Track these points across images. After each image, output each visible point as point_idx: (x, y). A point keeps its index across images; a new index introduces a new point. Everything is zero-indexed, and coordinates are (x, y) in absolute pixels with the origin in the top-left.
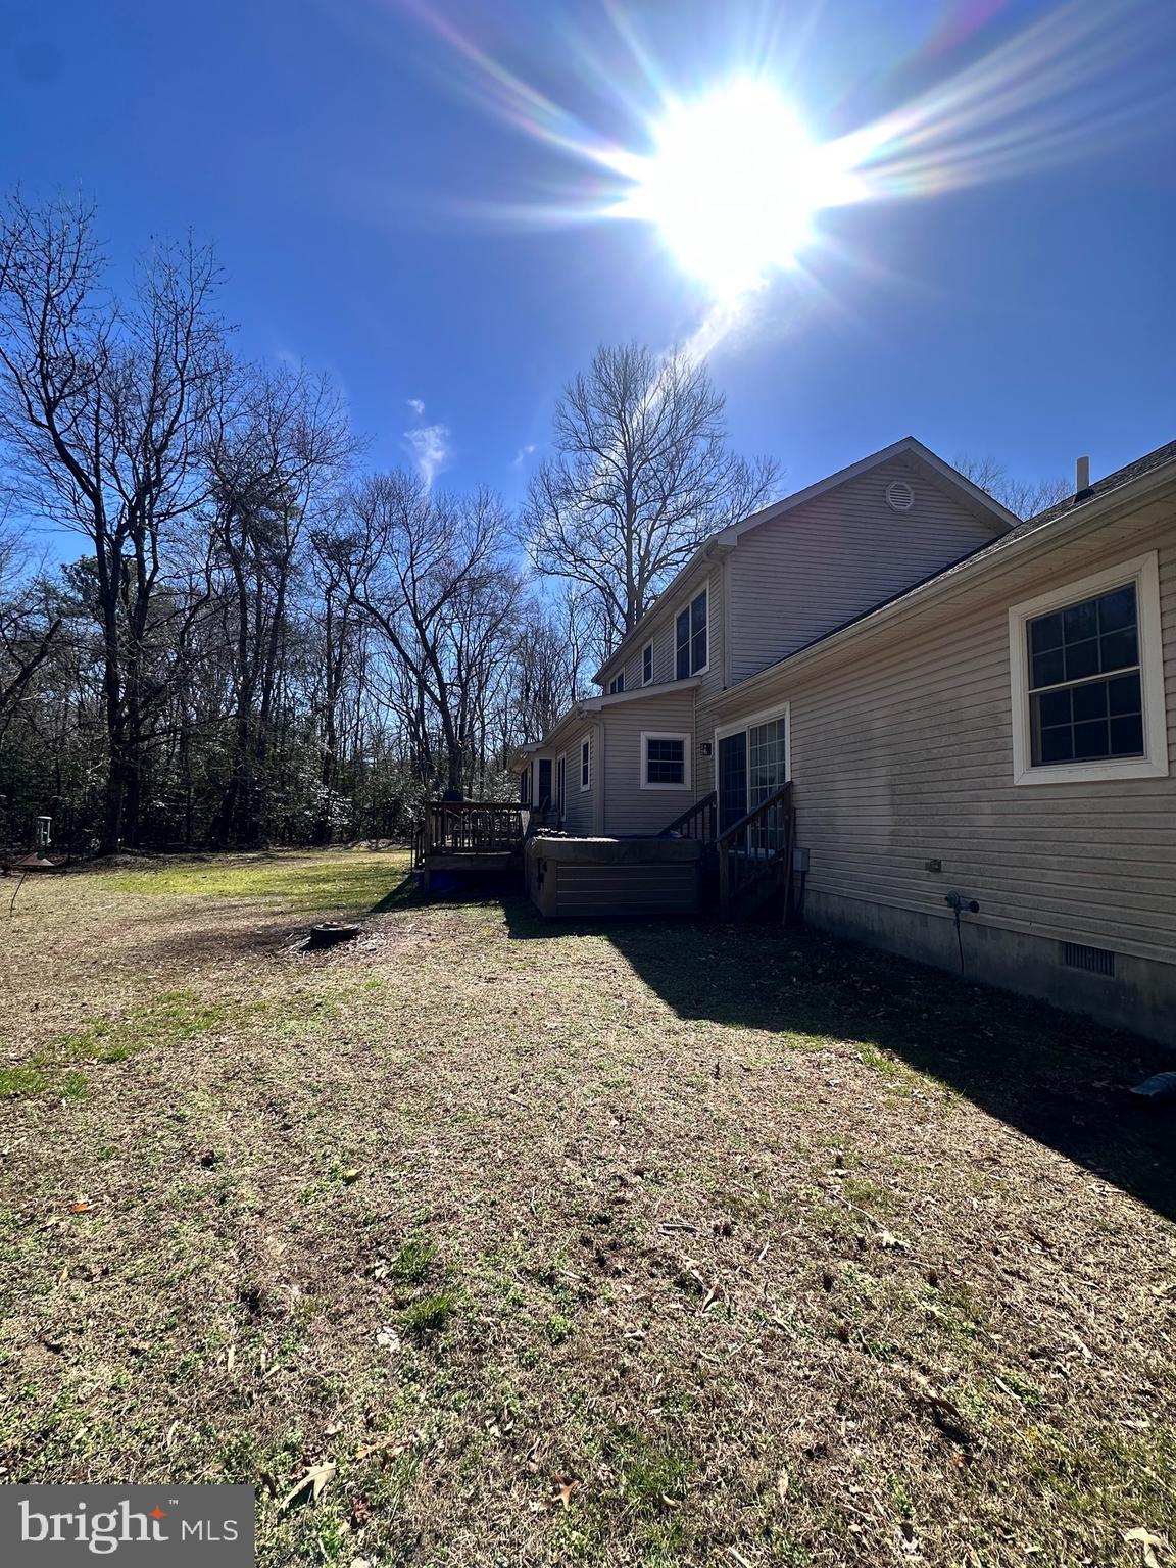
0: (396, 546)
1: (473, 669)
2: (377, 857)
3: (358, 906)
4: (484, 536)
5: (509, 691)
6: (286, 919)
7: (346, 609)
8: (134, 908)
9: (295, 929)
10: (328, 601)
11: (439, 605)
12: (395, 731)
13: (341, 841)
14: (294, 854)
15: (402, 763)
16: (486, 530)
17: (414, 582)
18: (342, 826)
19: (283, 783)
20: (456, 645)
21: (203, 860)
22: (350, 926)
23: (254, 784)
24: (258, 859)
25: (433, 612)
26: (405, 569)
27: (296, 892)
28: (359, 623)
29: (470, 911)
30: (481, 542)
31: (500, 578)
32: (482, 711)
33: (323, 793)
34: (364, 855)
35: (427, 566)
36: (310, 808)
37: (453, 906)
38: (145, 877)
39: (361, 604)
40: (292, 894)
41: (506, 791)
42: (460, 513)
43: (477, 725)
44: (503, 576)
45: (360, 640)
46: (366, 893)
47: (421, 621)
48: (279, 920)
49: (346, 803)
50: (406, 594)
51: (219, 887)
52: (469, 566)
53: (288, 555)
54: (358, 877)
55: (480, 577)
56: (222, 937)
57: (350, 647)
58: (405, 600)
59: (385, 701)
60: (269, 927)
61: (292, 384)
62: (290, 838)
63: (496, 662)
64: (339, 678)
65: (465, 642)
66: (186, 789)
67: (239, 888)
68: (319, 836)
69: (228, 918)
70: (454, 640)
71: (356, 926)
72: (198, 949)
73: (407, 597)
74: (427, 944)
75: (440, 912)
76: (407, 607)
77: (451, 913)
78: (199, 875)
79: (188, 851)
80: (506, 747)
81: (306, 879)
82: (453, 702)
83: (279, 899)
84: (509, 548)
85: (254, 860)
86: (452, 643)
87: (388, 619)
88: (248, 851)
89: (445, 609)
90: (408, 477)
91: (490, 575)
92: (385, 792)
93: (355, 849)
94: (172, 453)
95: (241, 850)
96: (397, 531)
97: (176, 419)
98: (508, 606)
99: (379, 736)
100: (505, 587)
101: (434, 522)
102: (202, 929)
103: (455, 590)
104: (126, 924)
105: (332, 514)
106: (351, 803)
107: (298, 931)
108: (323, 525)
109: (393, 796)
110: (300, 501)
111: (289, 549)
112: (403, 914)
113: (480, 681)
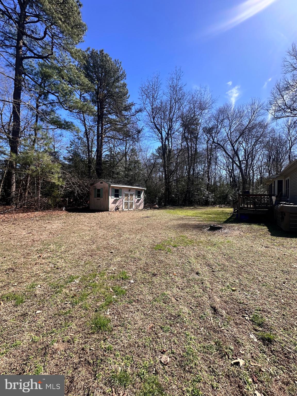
0: (225, 125)
1: (250, 155)
2: (222, 209)
3: (220, 221)
4: (254, 114)
5: (262, 160)
6: (203, 222)
7: (212, 146)
8: (171, 217)
9: (205, 225)
10: (207, 144)
11: (239, 138)
12: (225, 176)
13: (212, 205)
14: (201, 207)
15: (227, 184)
16: (254, 112)
17: (231, 133)
18: (212, 201)
19: (197, 191)
20: (244, 149)
21: (182, 208)
22: (220, 226)
23: (191, 191)
24: (193, 208)
25: (236, 141)
26: (228, 130)
27: (203, 216)
28: (215, 148)
29: (254, 226)
30: (253, 115)
31: (260, 125)
32: (253, 167)
33: (207, 193)
34: (218, 209)
35: (234, 128)
36: (204, 196)
37: (248, 224)
38: (172, 211)
39: (216, 143)
40: (202, 217)
41: (262, 191)
42: (245, 109)
43: (251, 171)
44: (261, 124)
45: (215, 153)
46: (221, 218)
47: (233, 144)
48: (201, 222)
49: (213, 195)
50: (228, 137)
51: (186, 214)
52: (249, 124)
53: (198, 135)
54: (218, 214)
55: (252, 126)
56: (189, 225)
57: (213, 155)
58: (228, 139)
59: (222, 168)
60: (199, 224)
61: (198, 92)
62: (199, 204)
63: (258, 152)
64: (210, 164)
65: (247, 147)
66: (178, 193)
67: (191, 215)
68: (206, 203)
69: (190, 221)
70: (243, 147)
71: (221, 226)
72: (185, 227)
73: (229, 138)
74: (242, 233)
75: (244, 225)
76: (229, 141)
77: (248, 226)
78: (182, 211)
79: (179, 206)
80: (261, 178)
81: (204, 213)
82: (243, 166)
83: (200, 218)
84: (263, 114)
85: (192, 208)
86: (243, 148)
87: (223, 146)
88: (191, 206)
89: (240, 139)
90: (228, 104)
91: (256, 125)
92: (223, 192)
93: (215, 207)
94: (174, 119)
95: (189, 206)
96: (225, 121)
97: (174, 111)
98: (262, 133)
99: (220, 177)
100: (261, 127)
101: (236, 115)
102: (185, 223)
103: (244, 132)
104: (171, 220)
105: (208, 122)
106: (214, 195)
107: (206, 226)
108: (206, 125)
109: (225, 193)
110: (200, 121)
111: (198, 134)
112: (233, 225)
113: (252, 158)
